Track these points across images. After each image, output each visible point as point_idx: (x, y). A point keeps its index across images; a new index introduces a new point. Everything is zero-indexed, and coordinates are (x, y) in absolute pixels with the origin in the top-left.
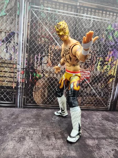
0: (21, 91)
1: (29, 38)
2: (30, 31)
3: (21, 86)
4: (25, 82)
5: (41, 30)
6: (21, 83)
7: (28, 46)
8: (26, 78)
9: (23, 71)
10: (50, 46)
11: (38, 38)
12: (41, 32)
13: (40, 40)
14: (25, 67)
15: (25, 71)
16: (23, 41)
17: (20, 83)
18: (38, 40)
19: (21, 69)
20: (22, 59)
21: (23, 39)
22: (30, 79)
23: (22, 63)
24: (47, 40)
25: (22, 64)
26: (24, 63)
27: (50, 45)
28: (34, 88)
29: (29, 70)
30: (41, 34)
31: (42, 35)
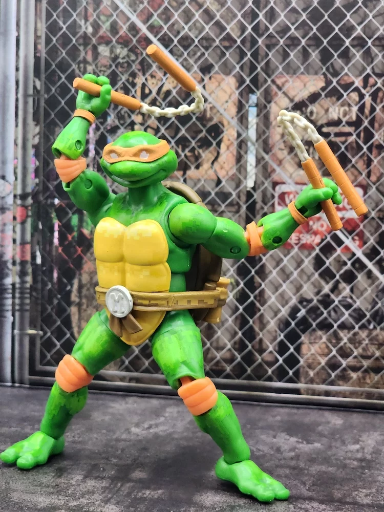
0: (17, 301)
1: (43, 55)
2: (47, 20)
3: (17, 280)
4: (34, 257)
5: (94, 11)
6: (14, 263)
7: (42, 92)
8: (35, 239)
9: (23, 206)
10: (140, 80)
11: (81, 48)
12: (95, 20)
13: (89, 58)
14: (29, 189)
15: (32, 205)
16: (17, 69)
17: (10, 265)
18: (81, 58)
19: (15, 196)
20: (15, 153)
21: (17, 61)
22: (56, 241)
23: (15, 169)
24: (125, 52)
25: (15, 173)
26: (25, 168)
27: (140, 74)
28: (76, 286)
29: (46, 199)
30: (96, 27)
31: (101, 33)
